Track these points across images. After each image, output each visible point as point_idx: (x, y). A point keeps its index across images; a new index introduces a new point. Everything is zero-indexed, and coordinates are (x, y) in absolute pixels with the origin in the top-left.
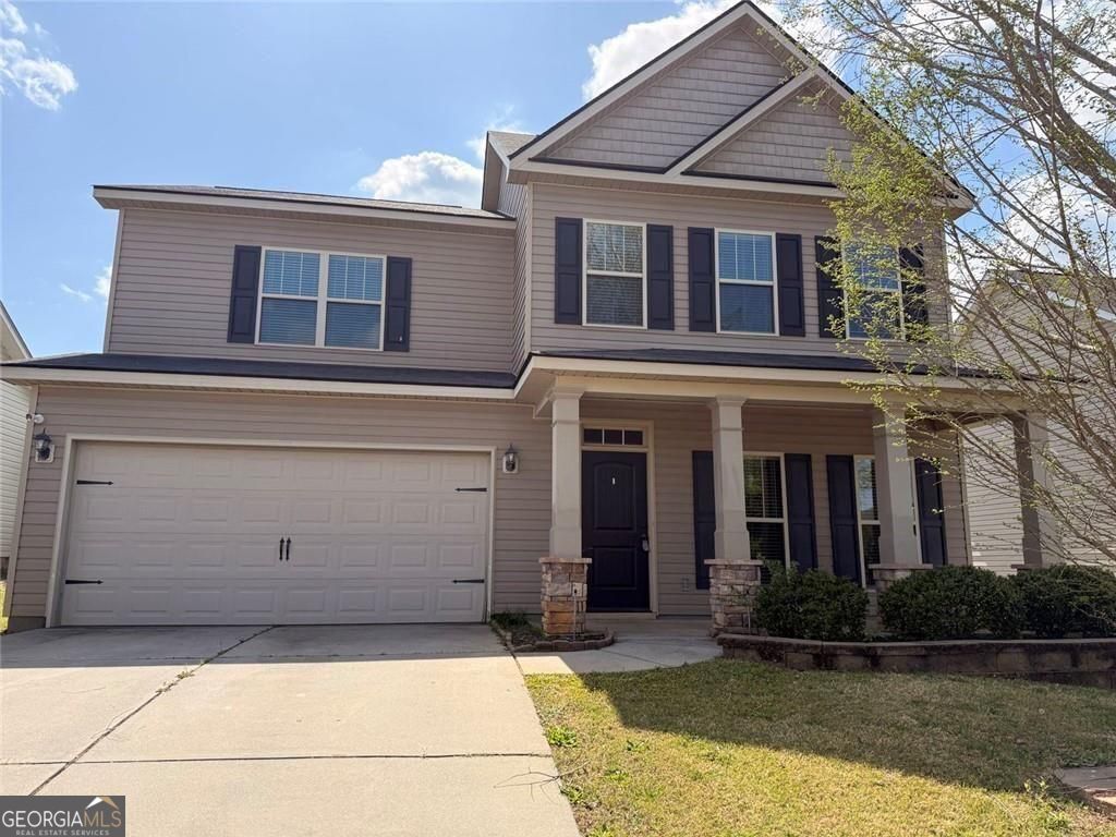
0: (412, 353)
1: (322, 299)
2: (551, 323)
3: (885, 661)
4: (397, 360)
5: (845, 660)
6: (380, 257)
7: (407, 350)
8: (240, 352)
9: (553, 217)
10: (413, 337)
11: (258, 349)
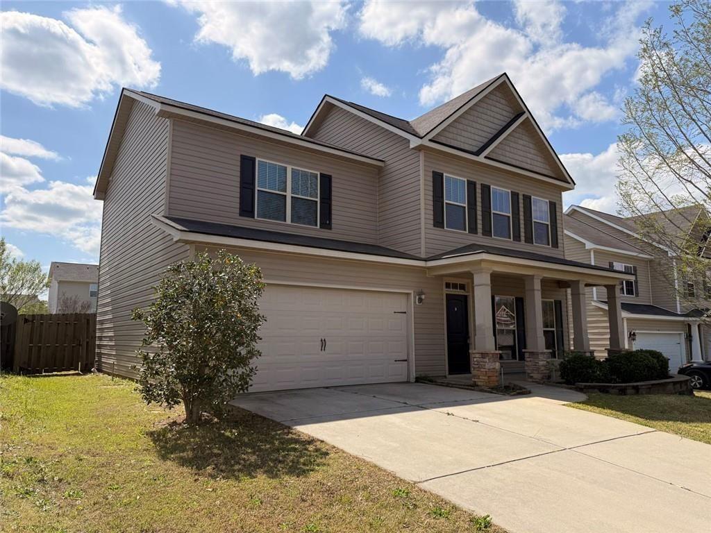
0: (333, 231)
1: (289, 194)
2: (432, 226)
3: (640, 391)
4: (325, 234)
5: (629, 391)
6: (316, 172)
7: (330, 229)
8: (245, 222)
9: (431, 170)
10: (333, 221)
11: (258, 222)
